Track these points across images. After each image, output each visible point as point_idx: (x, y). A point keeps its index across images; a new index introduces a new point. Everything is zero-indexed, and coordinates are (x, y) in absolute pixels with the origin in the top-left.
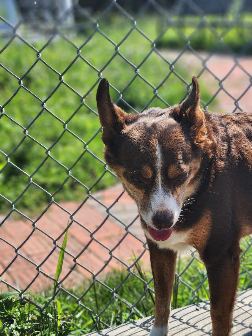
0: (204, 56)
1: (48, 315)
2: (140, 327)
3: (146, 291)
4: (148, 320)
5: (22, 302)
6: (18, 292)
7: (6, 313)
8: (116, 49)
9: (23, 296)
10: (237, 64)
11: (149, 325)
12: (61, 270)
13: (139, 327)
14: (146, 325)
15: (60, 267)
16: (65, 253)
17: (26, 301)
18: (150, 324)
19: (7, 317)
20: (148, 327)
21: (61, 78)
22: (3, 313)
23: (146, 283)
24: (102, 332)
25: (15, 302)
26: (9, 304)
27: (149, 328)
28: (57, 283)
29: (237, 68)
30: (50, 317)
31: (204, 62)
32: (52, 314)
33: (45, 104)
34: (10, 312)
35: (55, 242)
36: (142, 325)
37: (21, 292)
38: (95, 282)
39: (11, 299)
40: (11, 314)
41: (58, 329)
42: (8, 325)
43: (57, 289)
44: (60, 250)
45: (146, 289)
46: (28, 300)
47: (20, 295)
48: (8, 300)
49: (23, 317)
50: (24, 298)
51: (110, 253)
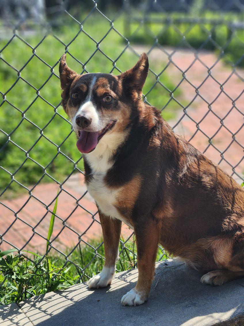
0: (170, 52)
1: (42, 268)
2: (119, 278)
3: (123, 250)
4: (125, 273)
5: (21, 258)
6: (17, 250)
7: (8, 267)
8: (97, 46)
9: (21, 253)
10: (197, 58)
11: (125, 277)
12: (52, 231)
13: (117, 279)
14: (123, 277)
15: (51, 229)
16: (55, 217)
17: (24, 257)
18: (127, 276)
19: (8, 271)
20: (124, 278)
21: (53, 70)
22: (5, 266)
23: (123, 243)
24: (86, 283)
25: (14, 258)
26: (10, 260)
27: (126, 279)
28: (49, 242)
29: (197, 61)
30: (44, 270)
31: (170, 57)
32: (45, 268)
33: (39, 91)
34: (11, 266)
35: (48, 208)
36: (120, 277)
37: (19, 250)
38: (80, 242)
39: (11, 256)
40: (11, 267)
41: (50, 280)
42: (10, 276)
43: (49, 247)
44: (51, 214)
45: (123, 248)
46: (25, 257)
47: (19, 252)
48: (8, 257)
49: (22, 269)
50: (22, 255)
51: (93, 217)
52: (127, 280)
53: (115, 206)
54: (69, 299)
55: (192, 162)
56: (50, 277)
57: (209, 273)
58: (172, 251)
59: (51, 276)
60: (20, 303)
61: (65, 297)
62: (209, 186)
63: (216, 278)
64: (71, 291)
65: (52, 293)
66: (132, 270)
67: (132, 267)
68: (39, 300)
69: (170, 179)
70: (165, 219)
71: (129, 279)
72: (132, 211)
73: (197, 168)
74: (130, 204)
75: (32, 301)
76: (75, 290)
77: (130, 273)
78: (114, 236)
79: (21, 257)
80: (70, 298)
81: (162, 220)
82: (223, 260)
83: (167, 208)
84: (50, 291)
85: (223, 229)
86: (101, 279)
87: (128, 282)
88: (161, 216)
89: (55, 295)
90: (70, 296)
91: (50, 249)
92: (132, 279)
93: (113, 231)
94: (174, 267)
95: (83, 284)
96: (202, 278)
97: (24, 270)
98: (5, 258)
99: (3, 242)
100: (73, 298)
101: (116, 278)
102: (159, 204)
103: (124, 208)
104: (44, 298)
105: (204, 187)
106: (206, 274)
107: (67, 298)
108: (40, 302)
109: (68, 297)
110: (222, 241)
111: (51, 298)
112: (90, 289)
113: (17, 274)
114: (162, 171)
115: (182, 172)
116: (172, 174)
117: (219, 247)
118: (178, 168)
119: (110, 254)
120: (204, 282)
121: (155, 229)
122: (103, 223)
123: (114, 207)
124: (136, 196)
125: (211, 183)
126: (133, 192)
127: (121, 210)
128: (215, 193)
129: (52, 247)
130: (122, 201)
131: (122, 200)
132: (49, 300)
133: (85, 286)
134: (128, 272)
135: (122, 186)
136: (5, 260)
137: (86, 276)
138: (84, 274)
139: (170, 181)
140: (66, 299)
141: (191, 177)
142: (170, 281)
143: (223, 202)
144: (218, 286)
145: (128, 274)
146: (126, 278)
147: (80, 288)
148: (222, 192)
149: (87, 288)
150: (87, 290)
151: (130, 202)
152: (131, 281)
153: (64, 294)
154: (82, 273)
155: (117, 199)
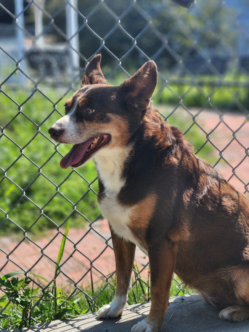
1: (49, 293)
2: (131, 310)
3: (137, 280)
4: (138, 306)
6: (24, 272)
7: (12, 289)
9: (28, 275)
12: (63, 255)
14: (136, 309)
15: (61, 252)
16: (67, 239)
17: (30, 280)
19: (12, 293)
20: (137, 310)
22: (10, 288)
23: (137, 272)
24: (95, 313)
26: (15, 282)
28: (58, 266)
30: (51, 295)
32: (52, 293)
36: (132, 309)
37: (26, 272)
38: (91, 268)
39: (17, 278)
40: (16, 289)
41: (57, 307)
42: (14, 298)
43: (58, 271)
44: (63, 236)
45: (137, 278)
46: (32, 280)
47: (26, 274)
48: (14, 278)
49: (27, 292)
50: (29, 278)
51: (106, 242)
52: (139, 312)
53: (129, 226)
54: (75, 328)
55: (213, 185)
56: (57, 304)
57: (228, 307)
58: (188, 281)
59: (59, 302)
60: (23, 329)
61: (72, 325)
62: (230, 211)
63: (236, 313)
64: (78, 320)
65: (58, 321)
66: (146, 303)
67: (146, 300)
68: (44, 327)
69: (188, 200)
70: (181, 243)
71: (141, 312)
72: (146, 231)
73: (219, 191)
74: (144, 224)
75: (36, 328)
76: (83, 319)
77: (143, 305)
78: (127, 262)
79: (28, 280)
80: (77, 327)
81: (178, 244)
82: (244, 293)
83: (183, 230)
84: (57, 319)
85: (244, 258)
86: (111, 309)
87: (140, 314)
88: (176, 238)
89: (60, 323)
90: (77, 324)
91: (59, 273)
92: (144, 311)
93: (126, 256)
94: (191, 302)
95: (92, 314)
96: (220, 313)
97: (30, 292)
98: (11, 280)
99: (9, 261)
100: (80, 327)
101: (128, 310)
102: (175, 225)
103: (138, 228)
104: (49, 326)
105: (225, 212)
106: (225, 309)
107: (74, 327)
108: (44, 329)
109: (75, 325)
110: (243, 272)
111: (56, 326)
112: (99, 319)
113: (22, 297)
114: (179, 191)
115: (202, 194)
116: (191, 194)
117: (240, 279)
118: (197, 189)
119: (122, 282)
120: (222, 317)
121: (171, 253)
122: (116, 248)
123: (127, 228)
124: (150, 215)
125: (233, 208)
126: (148, 210)
127: (135, 231)
128: (237, 219)
129: (61, 271)
130: (136, 221)
131: (136, 219)
132: (54, 327)
133: (94, 316)
134: (141, 305)
135: (136, 204)
136: (11, 282)
137: (96, 307)
138: (94, 305)
139: (188, 202)
140: (72, 328)
141: (211, 199)
142: (185, 315)
143: (245, 231)
144: (237, 322)
145: (141, 306)
146: (139, 310)
147: (88, 318)
148: (244, 220)
149: (96, 318)
150: (96, 320)
151: (143, 221)
152: (144, 314)
153: (71, 323)
154: (92, 303)
155: (131, 218)
